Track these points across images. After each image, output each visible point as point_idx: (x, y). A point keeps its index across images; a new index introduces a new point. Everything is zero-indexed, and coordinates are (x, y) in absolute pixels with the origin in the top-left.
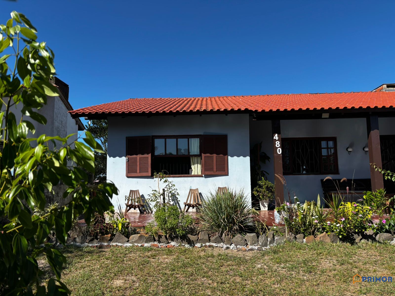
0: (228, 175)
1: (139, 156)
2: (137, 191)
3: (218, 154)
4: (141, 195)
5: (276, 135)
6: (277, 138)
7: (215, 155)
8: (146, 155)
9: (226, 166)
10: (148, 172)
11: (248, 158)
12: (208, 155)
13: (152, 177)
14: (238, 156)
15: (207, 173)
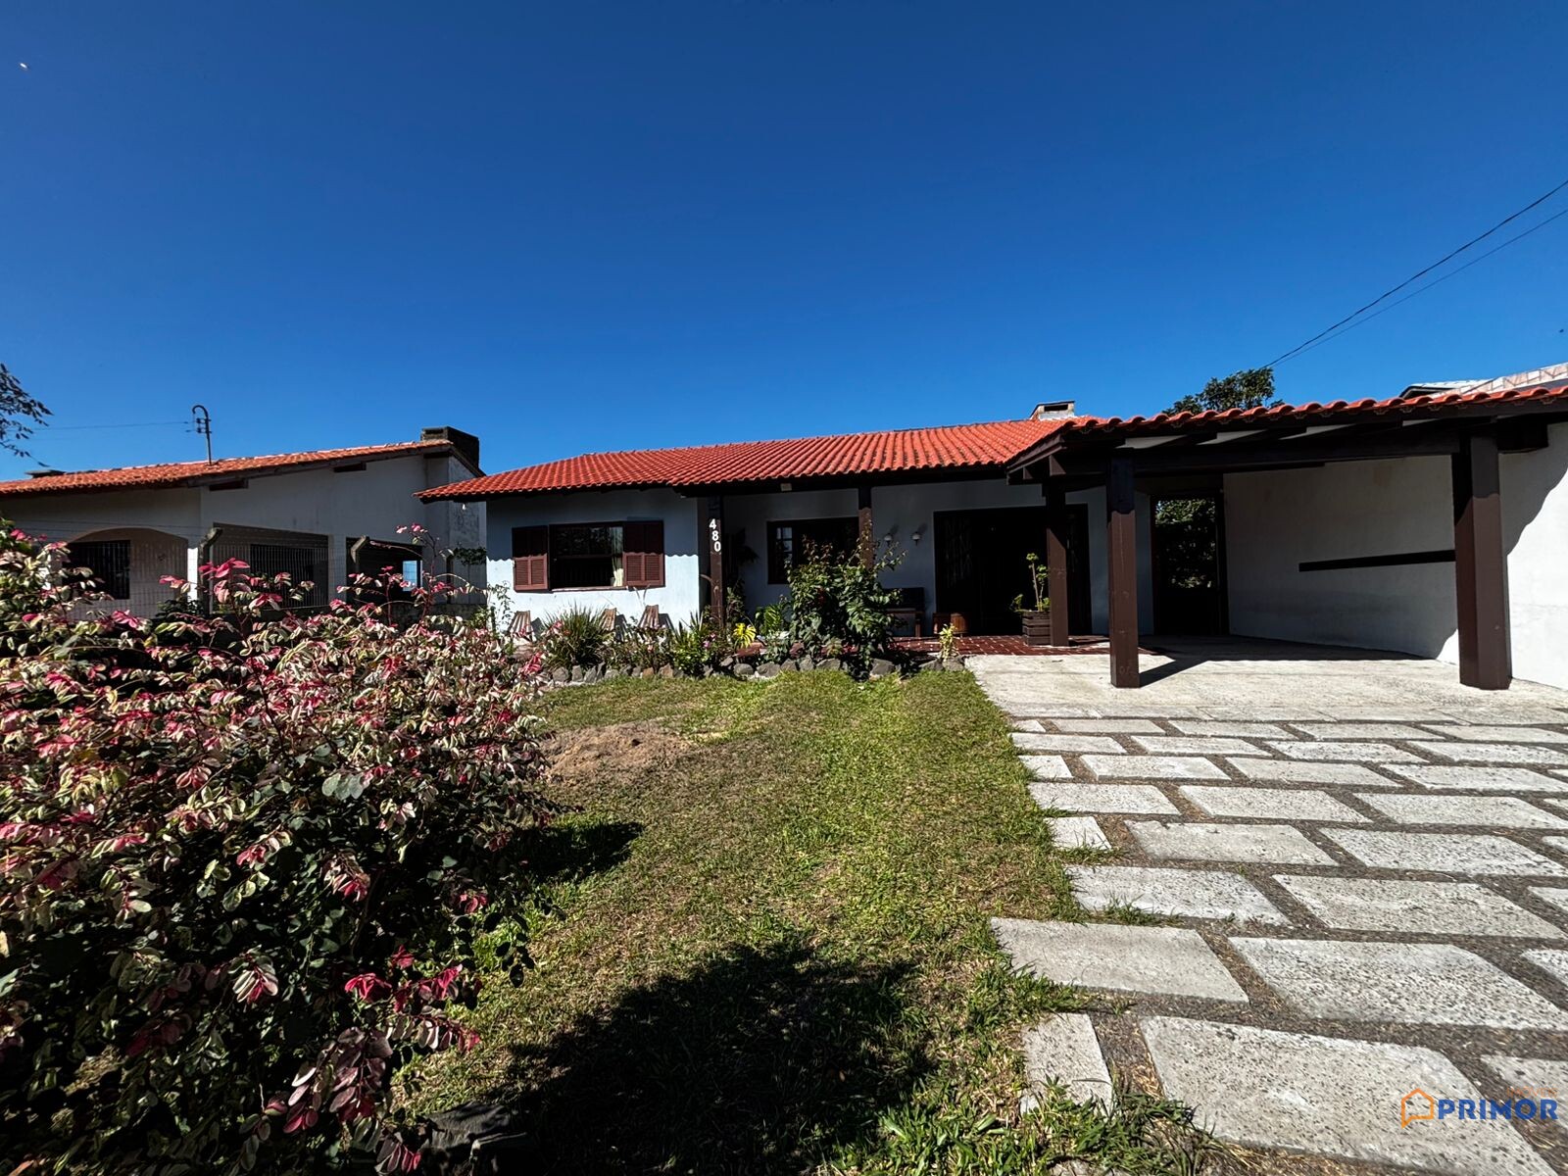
0: (664, 586)
1: (530, 558)
2: (527, 614)
3: (648, 552)
4: (533, 620)
5: (713, 521)
6: (714, 526)
7: (643, 554)
8: (539, 557)
9: (661, 571)
10: (542, 582)
11: (695, 558)
12: (632, 554)
13: (549, 590)
14: (680, 555)
15: (631, 583)
